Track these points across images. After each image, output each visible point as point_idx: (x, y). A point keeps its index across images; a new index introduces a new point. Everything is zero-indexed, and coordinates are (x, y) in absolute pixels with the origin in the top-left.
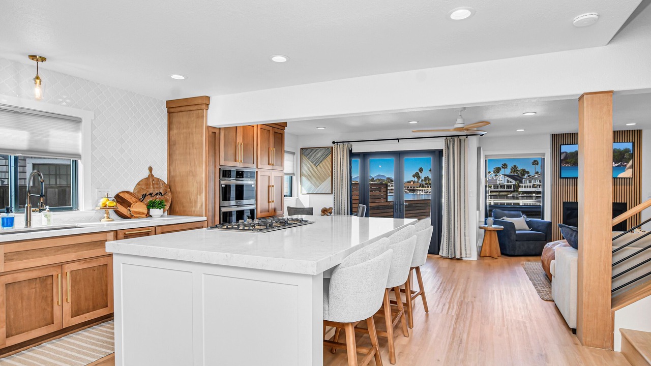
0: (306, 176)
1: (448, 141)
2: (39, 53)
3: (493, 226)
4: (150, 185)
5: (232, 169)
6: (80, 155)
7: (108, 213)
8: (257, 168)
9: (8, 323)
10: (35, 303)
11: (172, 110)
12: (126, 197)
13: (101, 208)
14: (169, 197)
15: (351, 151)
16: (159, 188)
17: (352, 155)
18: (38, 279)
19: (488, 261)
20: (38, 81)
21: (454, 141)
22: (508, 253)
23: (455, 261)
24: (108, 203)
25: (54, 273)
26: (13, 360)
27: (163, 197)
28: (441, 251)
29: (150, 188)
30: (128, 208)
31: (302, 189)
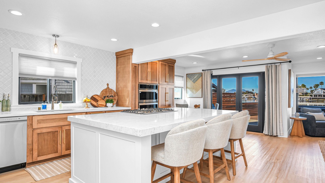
0: (189, 88)
1: (268, 67)
2: (56, 33)
3: (300, 117)
4: (107, 92)
5: (154, 85)
6: (76, 78)
7: (87, 105)
8: (159, 84)
9: (38, 150)
10: (50, 143)
11: (118, 57)
12: (96, 97)
13: (83, 102)
14: (116, 98)
15: (212, 75)
16: (112, 93)
17: (213, 77)
18: (51, 133)
19: (295, 138)
20: (56, 46)
21: (272, 66)
22: (310, 135)
23: (273, 137)
24: (87, 100)
25: (58, 130)
26: (40, 167)
27: (113, 98)
28: (264, 131)
29: (107, 93)
30: (97, 103)
31: (187, 95)
